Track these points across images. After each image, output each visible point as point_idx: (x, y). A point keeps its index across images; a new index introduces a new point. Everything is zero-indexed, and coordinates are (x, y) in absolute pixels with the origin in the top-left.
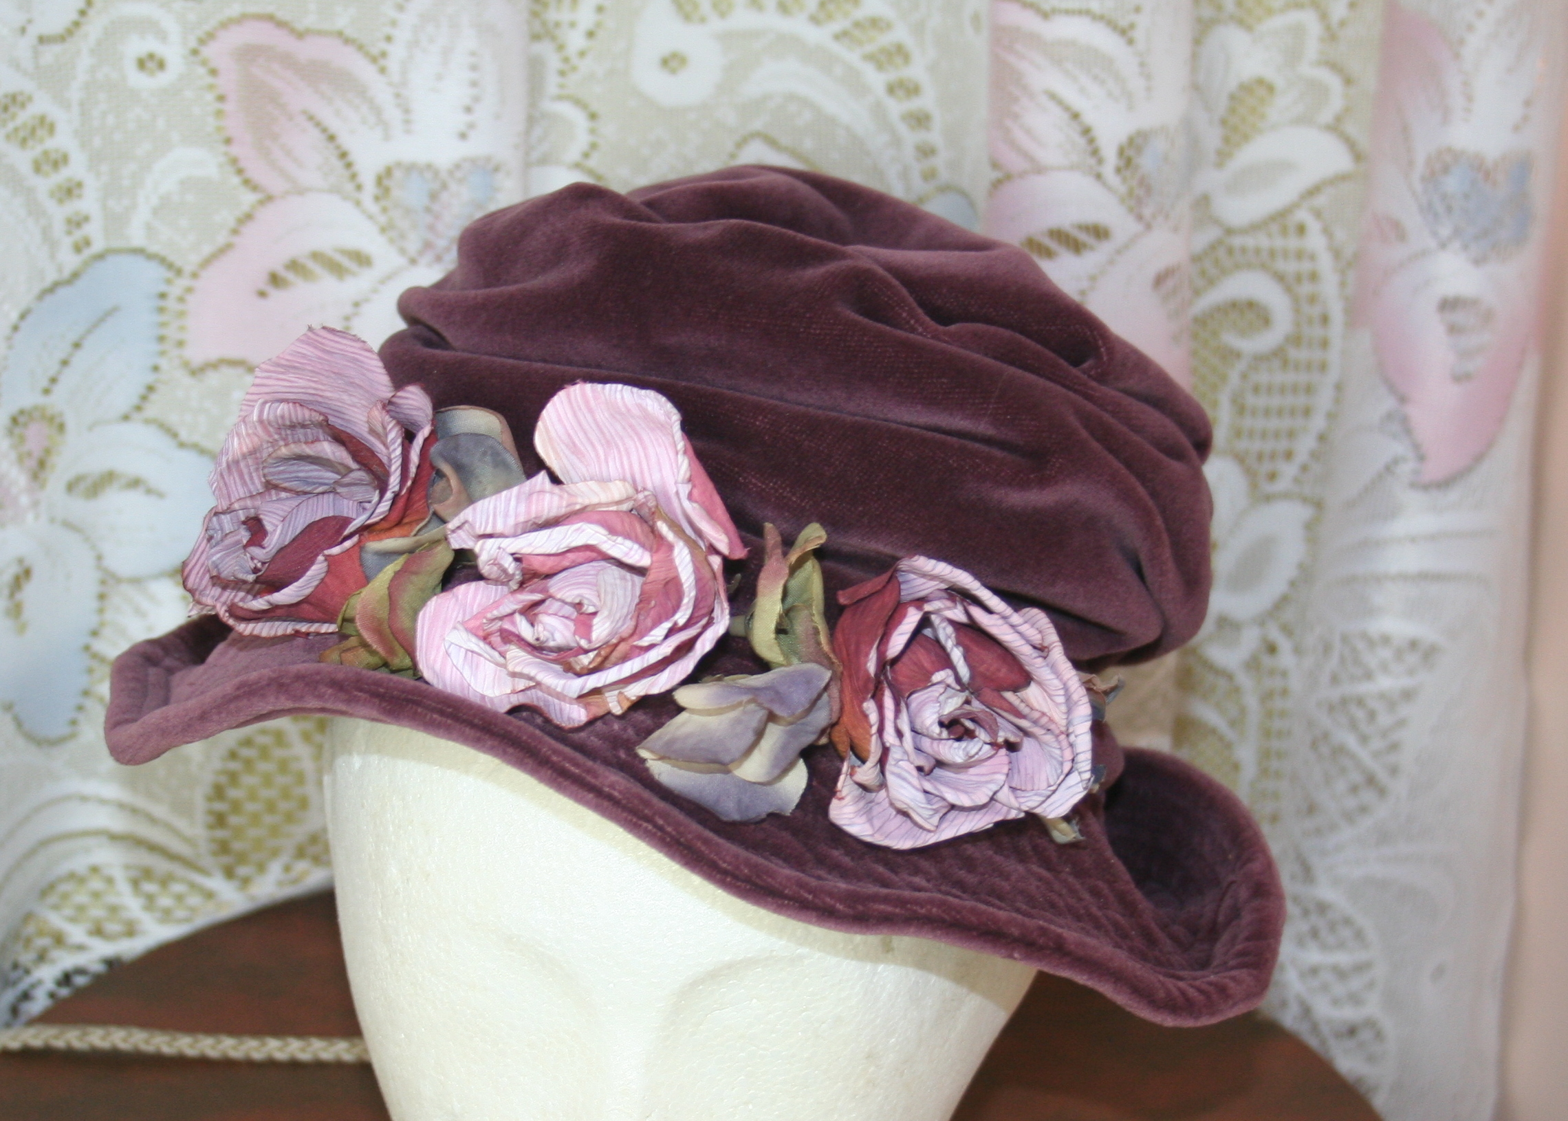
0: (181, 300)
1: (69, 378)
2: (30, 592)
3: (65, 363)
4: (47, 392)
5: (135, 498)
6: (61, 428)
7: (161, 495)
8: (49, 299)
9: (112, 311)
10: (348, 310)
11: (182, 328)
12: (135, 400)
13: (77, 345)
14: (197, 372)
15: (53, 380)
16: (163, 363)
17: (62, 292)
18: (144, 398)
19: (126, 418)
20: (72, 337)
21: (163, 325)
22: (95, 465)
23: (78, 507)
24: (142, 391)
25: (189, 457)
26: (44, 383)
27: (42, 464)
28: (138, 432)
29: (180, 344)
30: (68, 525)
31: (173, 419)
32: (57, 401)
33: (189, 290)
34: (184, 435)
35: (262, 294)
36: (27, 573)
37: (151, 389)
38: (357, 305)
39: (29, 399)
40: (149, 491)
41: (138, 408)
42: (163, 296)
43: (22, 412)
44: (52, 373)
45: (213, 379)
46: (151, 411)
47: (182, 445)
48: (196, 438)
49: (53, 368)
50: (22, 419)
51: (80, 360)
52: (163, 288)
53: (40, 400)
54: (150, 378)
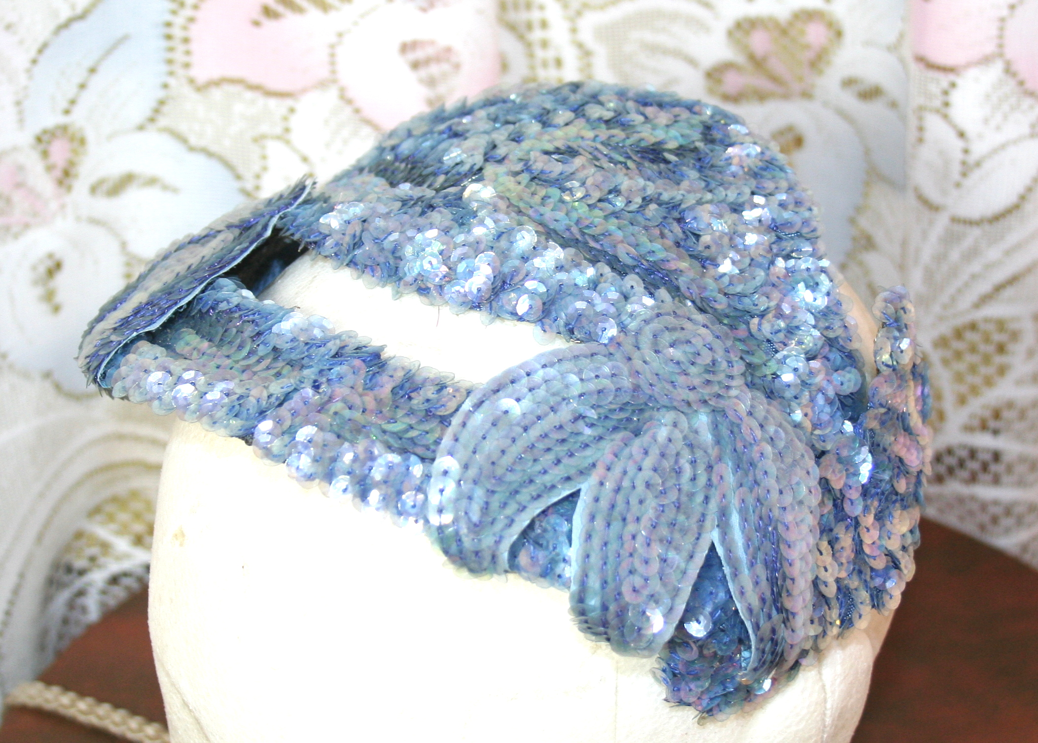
0: (185, 28)
1: (87, 99)
2: (61, 280)
3: (82, 86)
4: (67, 112)
5: (152, 194)
6: (82, 142)
7: (175, 190)
8: (65, 34)
9: (124, 39)
10: (333, 39)
11: (188, 53)
12: (148, 113)
13: (93, 71)
14: (202, 88)
15: (73, 102)
16: (172, 81)
17: (77, 26)
18: (157, 111)
19: (141, 128)
20: (88, 63)
21: (171, 49)
22: (115, 169)
23: (103, 206)
24: (153, 104)
25: (200, 160)
26: (64, 105)
27: (67, 173)
28: (153, 139)
29: (187, 66)
30: (95, 222)
31: (182, 127)
32: (78, 118)
33: (192, 20)
34: (193, 140)
35: (256, 24)
36: (58, 266)
37: (162, 103)
38: (340, 35)
39: (52, 120)
40: (166, 188)
41: (152, 120)
42: (168, 25)
43: (45, 132)
44: (71, 94)
45: (216, 94)
46: (163, 122)
47: (192, 149)
48: (202, 143)
49: (71, 91)
50: (45, 138)
51: (97, 83)
52: (169, 17)
53: (62, 120)
54: (161, 94)
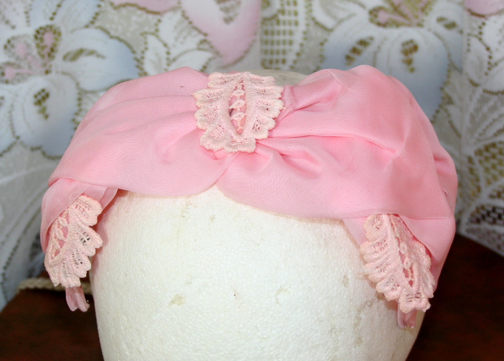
1: (62, 12)
2: (49, 103)
3: (59, 6)
4: (52, 19)
5: (92, 59)
6: (60, 34)
7: (103, 57)
12: (91, 19)
14: (117, 8)
15: (54, 14)
16: (102, 4)
18: (95, 18)
19: (87, 26)
22: (74, 47)
23: (69, 66)
24: (93, 15)
25: (115, 43)
26: (50, 15)
27: (52, 50)
28: (94, 33)
30: (64, 73)
31: (107, 26)
32: (57, 22)
34: (112, 33)
36: (47, 95)
37: (97, 14)
39: (44, 22)
40: (99, 56)
41: (92, 23)
43: (41, 28)
44: (53, 10)
45: (124, 11)
46: (98, 23)
47: (112, 37)
48: (117, 34)
50: (41, 31)
51: (66, 4)
53: (49, 22)
54: (97, 10)
